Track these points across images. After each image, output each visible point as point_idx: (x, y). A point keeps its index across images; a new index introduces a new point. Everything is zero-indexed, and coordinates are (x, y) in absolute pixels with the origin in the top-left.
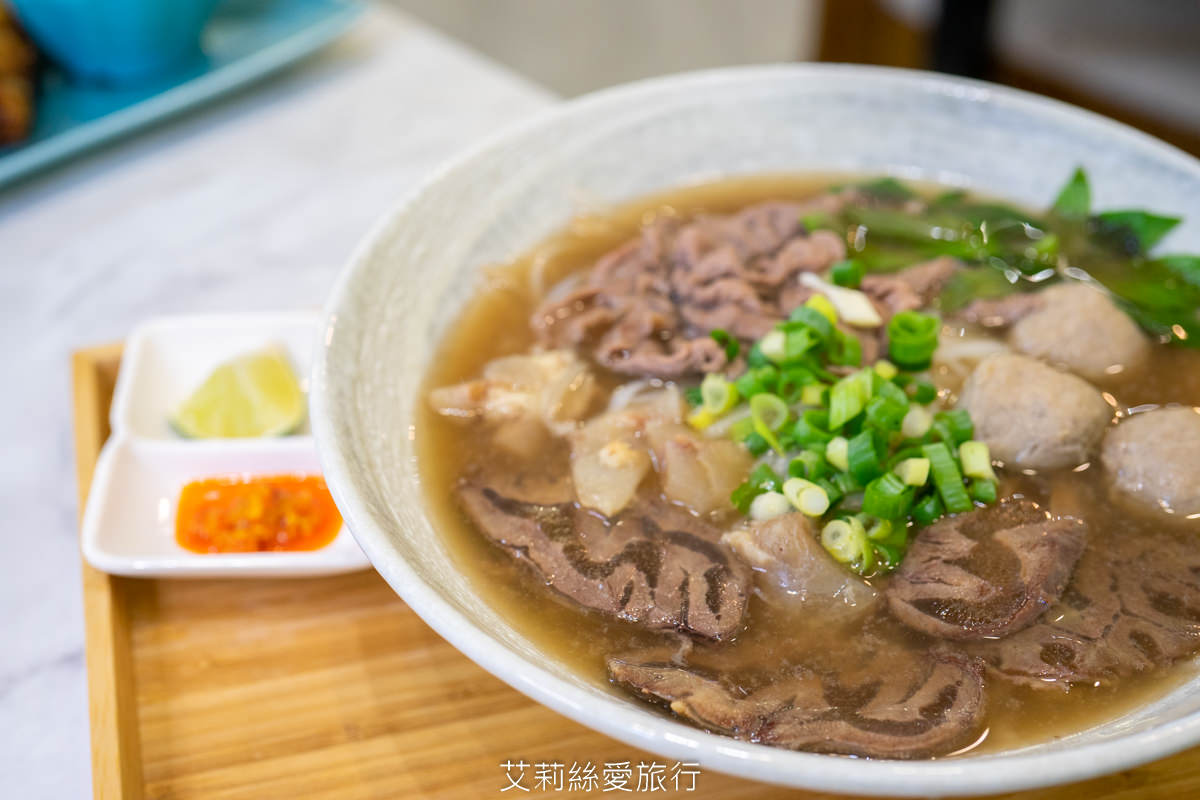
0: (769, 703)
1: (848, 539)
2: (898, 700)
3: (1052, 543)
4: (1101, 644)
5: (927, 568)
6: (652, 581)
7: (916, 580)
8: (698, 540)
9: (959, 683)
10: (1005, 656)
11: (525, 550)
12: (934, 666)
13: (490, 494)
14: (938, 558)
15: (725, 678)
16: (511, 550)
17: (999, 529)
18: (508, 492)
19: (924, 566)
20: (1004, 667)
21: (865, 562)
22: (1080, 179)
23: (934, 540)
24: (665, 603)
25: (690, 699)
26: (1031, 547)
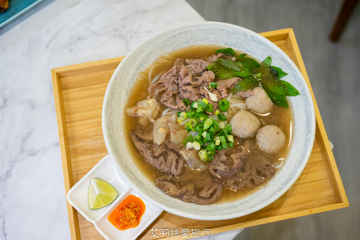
0: (184, 190)
1: (203, 155)
2: (206, 191)
3: (241, 158)
4: (245, 181)
5: (217, 162)
6: (166, 161)
7: (215, 165)
8: (176, 151)
9: (218, 188)
10: (227, 182)
11: (143, 152)
12: (214, 184)
13: (137, 136)
14: (219, 160)
15: (176, 184)
16: (140, 151)
17: (232, 154)
18: (140, 136)
19: (216, 161)
20: (227, 185)
21: (206, 160)
22: (269, 58)
23: (219, 155)
24: (167, 167)
25: (169, 191)
26: (237, 159)
